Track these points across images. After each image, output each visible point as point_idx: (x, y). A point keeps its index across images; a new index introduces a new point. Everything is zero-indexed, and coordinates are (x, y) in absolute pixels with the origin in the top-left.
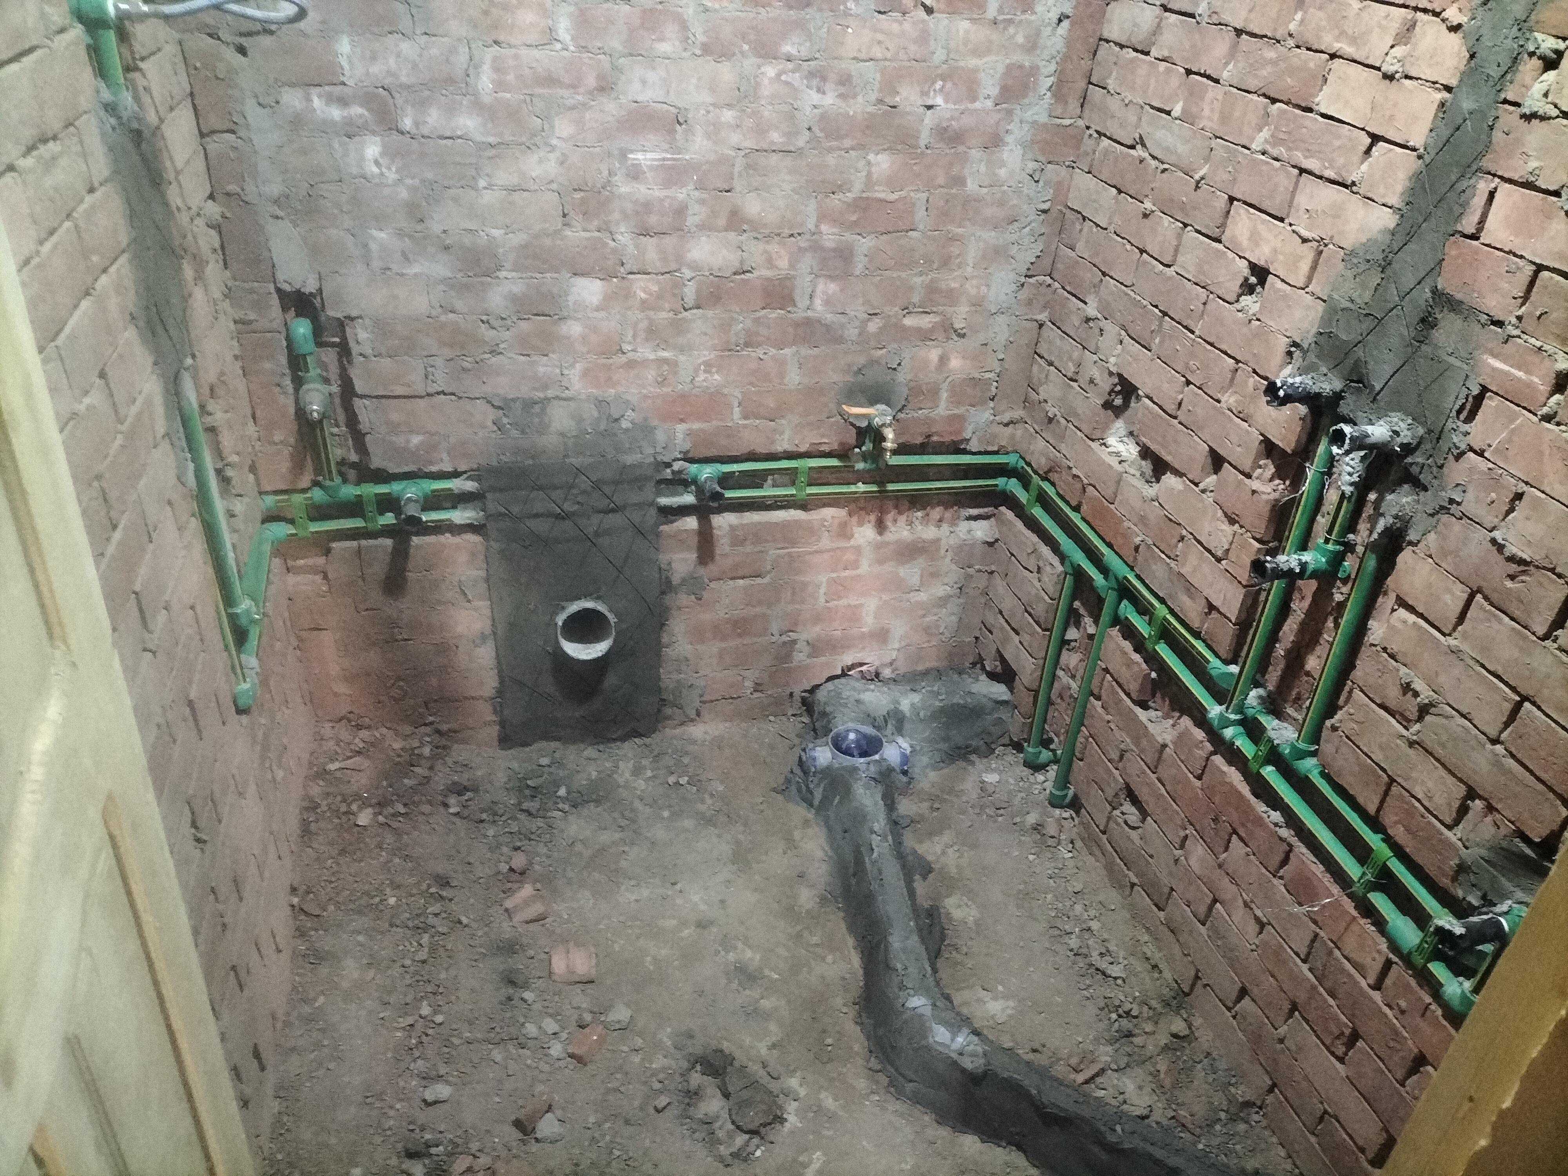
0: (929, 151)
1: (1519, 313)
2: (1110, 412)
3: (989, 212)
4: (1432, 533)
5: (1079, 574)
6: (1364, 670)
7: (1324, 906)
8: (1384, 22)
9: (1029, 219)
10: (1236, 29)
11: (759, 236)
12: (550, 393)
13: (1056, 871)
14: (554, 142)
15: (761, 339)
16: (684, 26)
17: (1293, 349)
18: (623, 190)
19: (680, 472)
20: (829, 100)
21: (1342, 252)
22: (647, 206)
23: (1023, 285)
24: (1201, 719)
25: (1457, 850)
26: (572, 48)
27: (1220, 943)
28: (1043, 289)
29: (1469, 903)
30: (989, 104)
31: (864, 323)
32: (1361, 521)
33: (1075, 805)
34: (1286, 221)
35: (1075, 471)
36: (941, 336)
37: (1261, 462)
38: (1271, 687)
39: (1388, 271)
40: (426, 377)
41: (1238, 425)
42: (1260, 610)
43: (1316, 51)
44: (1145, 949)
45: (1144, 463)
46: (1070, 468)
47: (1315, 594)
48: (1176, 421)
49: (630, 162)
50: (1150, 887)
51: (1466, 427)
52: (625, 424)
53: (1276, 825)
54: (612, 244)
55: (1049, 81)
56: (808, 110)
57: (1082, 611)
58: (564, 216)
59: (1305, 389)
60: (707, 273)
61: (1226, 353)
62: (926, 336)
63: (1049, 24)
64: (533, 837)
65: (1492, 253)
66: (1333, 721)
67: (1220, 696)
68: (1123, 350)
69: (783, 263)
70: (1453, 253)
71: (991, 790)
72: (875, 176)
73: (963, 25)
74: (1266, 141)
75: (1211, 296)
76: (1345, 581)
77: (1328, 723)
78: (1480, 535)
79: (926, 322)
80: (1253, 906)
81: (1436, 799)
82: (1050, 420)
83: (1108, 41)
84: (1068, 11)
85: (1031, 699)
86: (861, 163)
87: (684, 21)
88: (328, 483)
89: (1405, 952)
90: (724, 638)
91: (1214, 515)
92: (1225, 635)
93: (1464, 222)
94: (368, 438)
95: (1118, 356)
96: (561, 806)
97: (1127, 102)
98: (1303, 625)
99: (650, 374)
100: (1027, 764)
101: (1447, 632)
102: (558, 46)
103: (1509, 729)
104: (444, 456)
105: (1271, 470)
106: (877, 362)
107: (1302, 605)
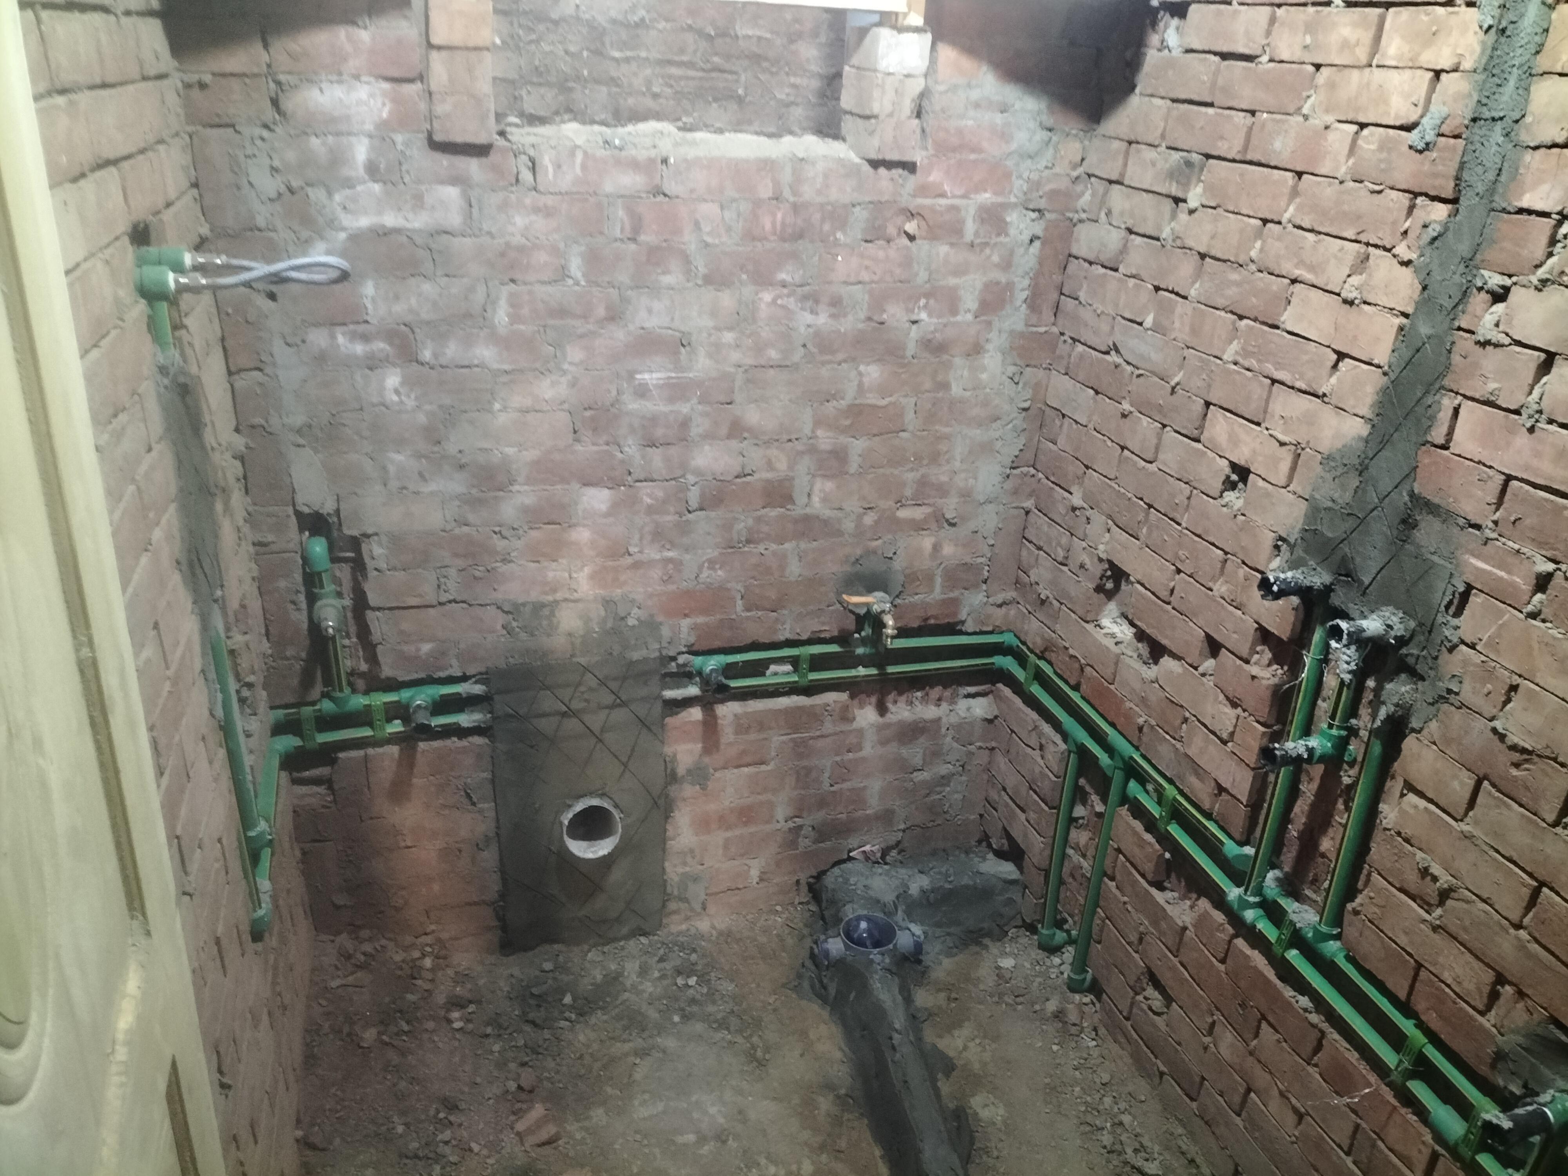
0: (915, 361)
1: (1495, 517)
2: (1102, 596)
3: (976, 411)
4: (1434, 721)
5: (1082, 752)
6: (1378, 851)
7: (1363, 1096)
8: (1339, 254)
9: (1011, 418)
10: (1199, 253)
11: (759, 442)
12: (559, 596)
13: (1082, 1061)
14: (566, 366)
15: (761, 535)
16: (686, 260)
17: (1280, 543)
18: (630, 407)
19: (685, 665)
20: (822, 320)
21: (1319, 456)
22: (654, 420)
23: (1008, 476)
24: (1219, 900)
25: (1494, 1037)
26: (583, 283)
27: (1257, 1134)
28: (1027, 479)
29: (1512, 1093)
30: (969, 317)
31: (860, 517)
32: (1361, 707)
33: (1096, 989)
34: (1263, 425)
35: (1071, 651)
36: (934, 526)
37: (1259, 648)
38: (1287, 869)
39: (1365, 474)
40: (439, 586)
41: (1231, 613)
42: (1269, 792)
43: (1278, 276)
44: (1181, 1143)
45: (1140, 645)
46: (1067, 649)
47: (1322, 778)
48: (1169, 607)
49: (637, 382)
50: (1180, 1075)
51: (1455, 622)
52: (631, 622)
53: (1305, 1010)
54: (620, 455)
55: (1025, 294)
56: (802, 329)
57: (1088, 788)
58: (575, 432)
59: (1296, 583)
60: (710, 478)
61: (1213, 544)
62: (919, 527)
63: (1022, 245)
64: (541, 1050)
65: (1463, 463)
66: (1354, 905)
67: (1238, 877)
68: (1111, 537)
69: (782, 465)
70: (1426, 461)
71: (1008, 976)
72: (866, 385)
73: (943, 249)
74: (1237, 353)
75: (1195, 491)
76: (1352, 764)
77: (1349, 906)
78: (1480, 724)
79: (918, 513)
80: (1290, 1096)
81: (1466, 984)
82: (1043, 602)
83: (1077, 258)
84: (1040, 233)
85: (1042, 879)
86: (853, 374)
87: (687, 256)
88: (338, 694)
89: (1452, 1143)
90: (729, 828)
91: (1217, 698)
92: (1239, 817)
93: (1433, 434)
94: (379, 649)
95: (1107, 543)
96: (567, 1014)
97: (1099, 312)
98: (1314, 806)
99: (656, 573)
100: (1042, 947)
101: (1459, 818)
102: (570, 282)
103: (1531, 914)
104: (454, 662)
105: (1268, 655)
106: (875, 552)
107: (1310, 786)
